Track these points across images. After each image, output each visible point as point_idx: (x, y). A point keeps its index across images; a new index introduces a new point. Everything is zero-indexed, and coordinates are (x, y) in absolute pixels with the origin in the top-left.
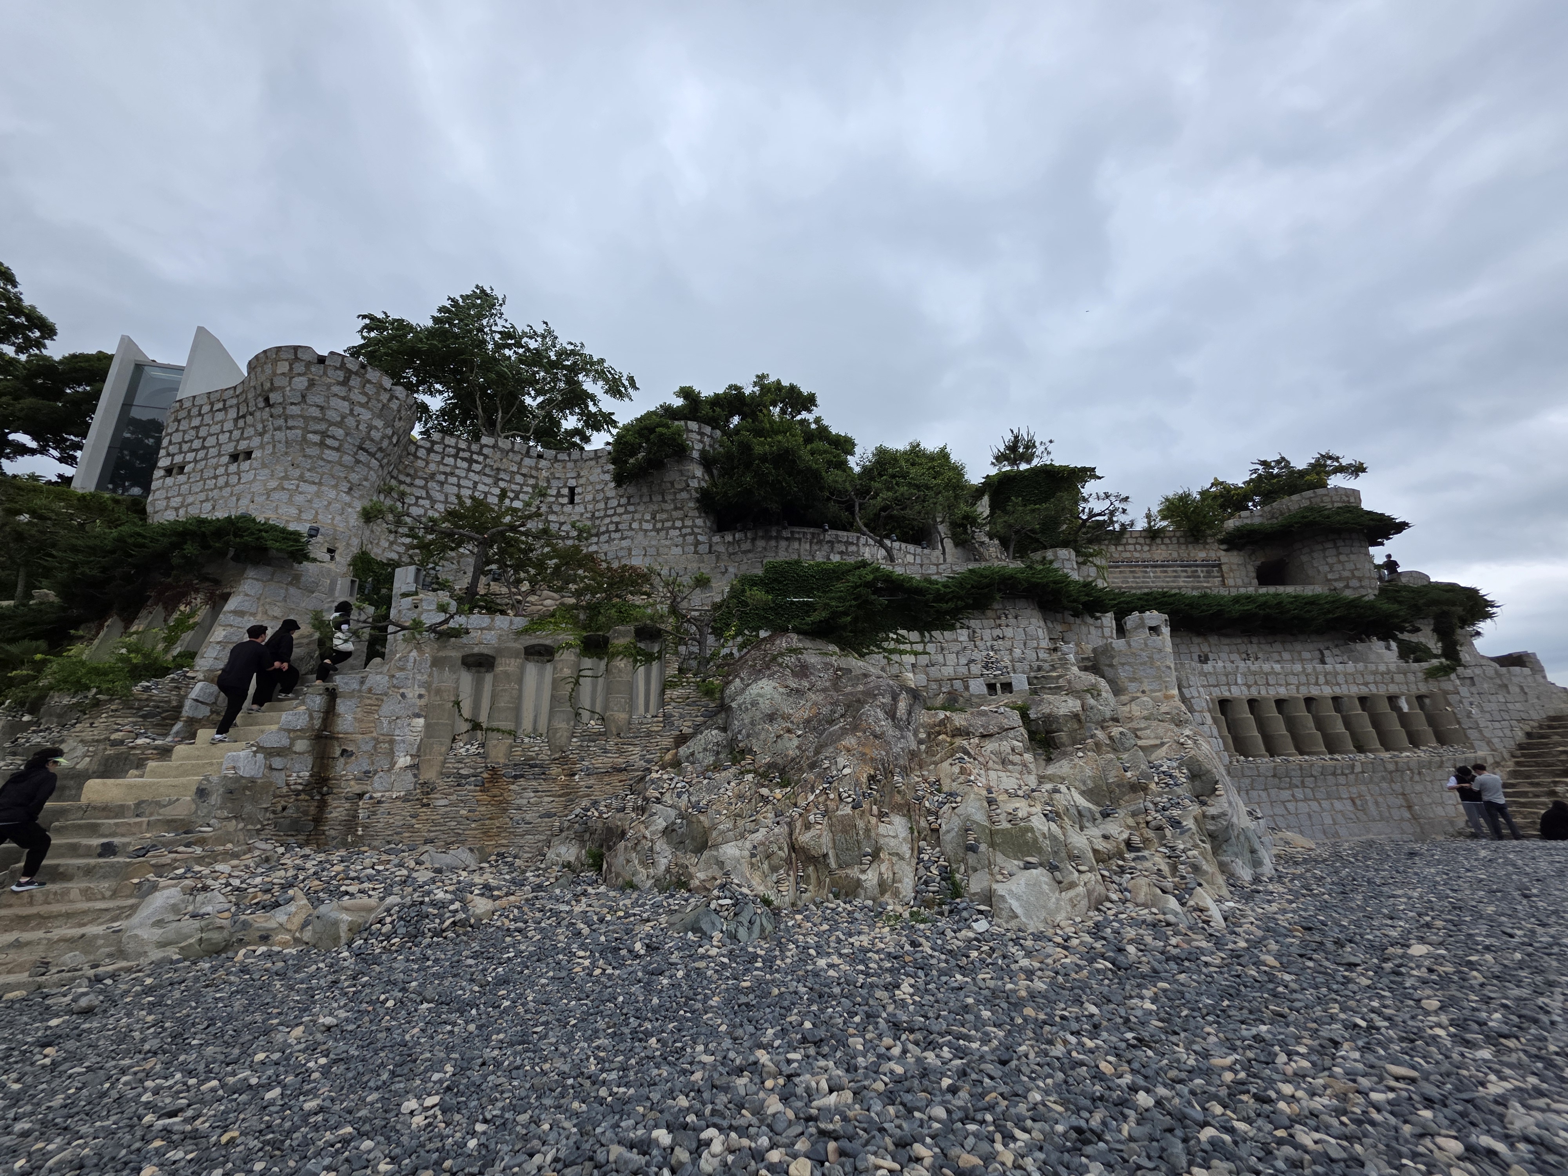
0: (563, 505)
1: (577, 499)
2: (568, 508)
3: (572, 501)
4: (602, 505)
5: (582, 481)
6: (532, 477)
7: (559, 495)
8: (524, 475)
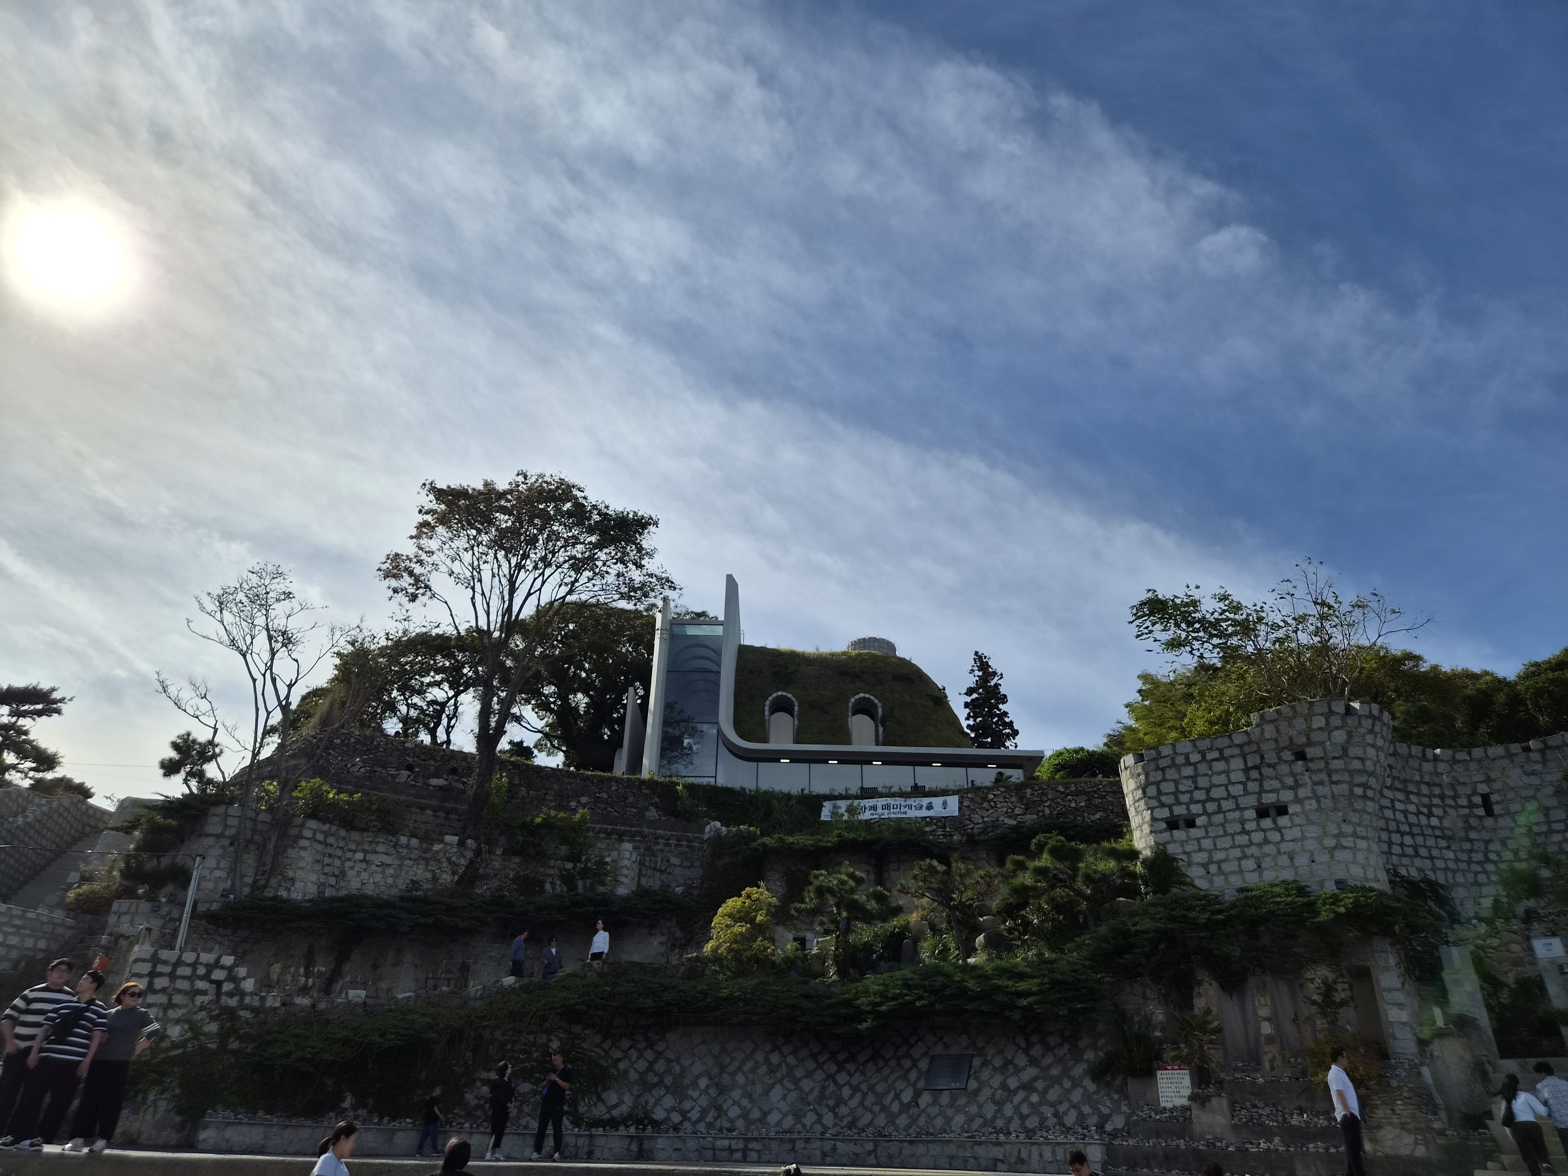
0: (1480, 818)
1: (1497, 810)
2: (1489, 822)
3: (1489, 812)
5: (1497, 786)
6: (1436, 785)
7: (1471, 805)
8: (1428, 784)
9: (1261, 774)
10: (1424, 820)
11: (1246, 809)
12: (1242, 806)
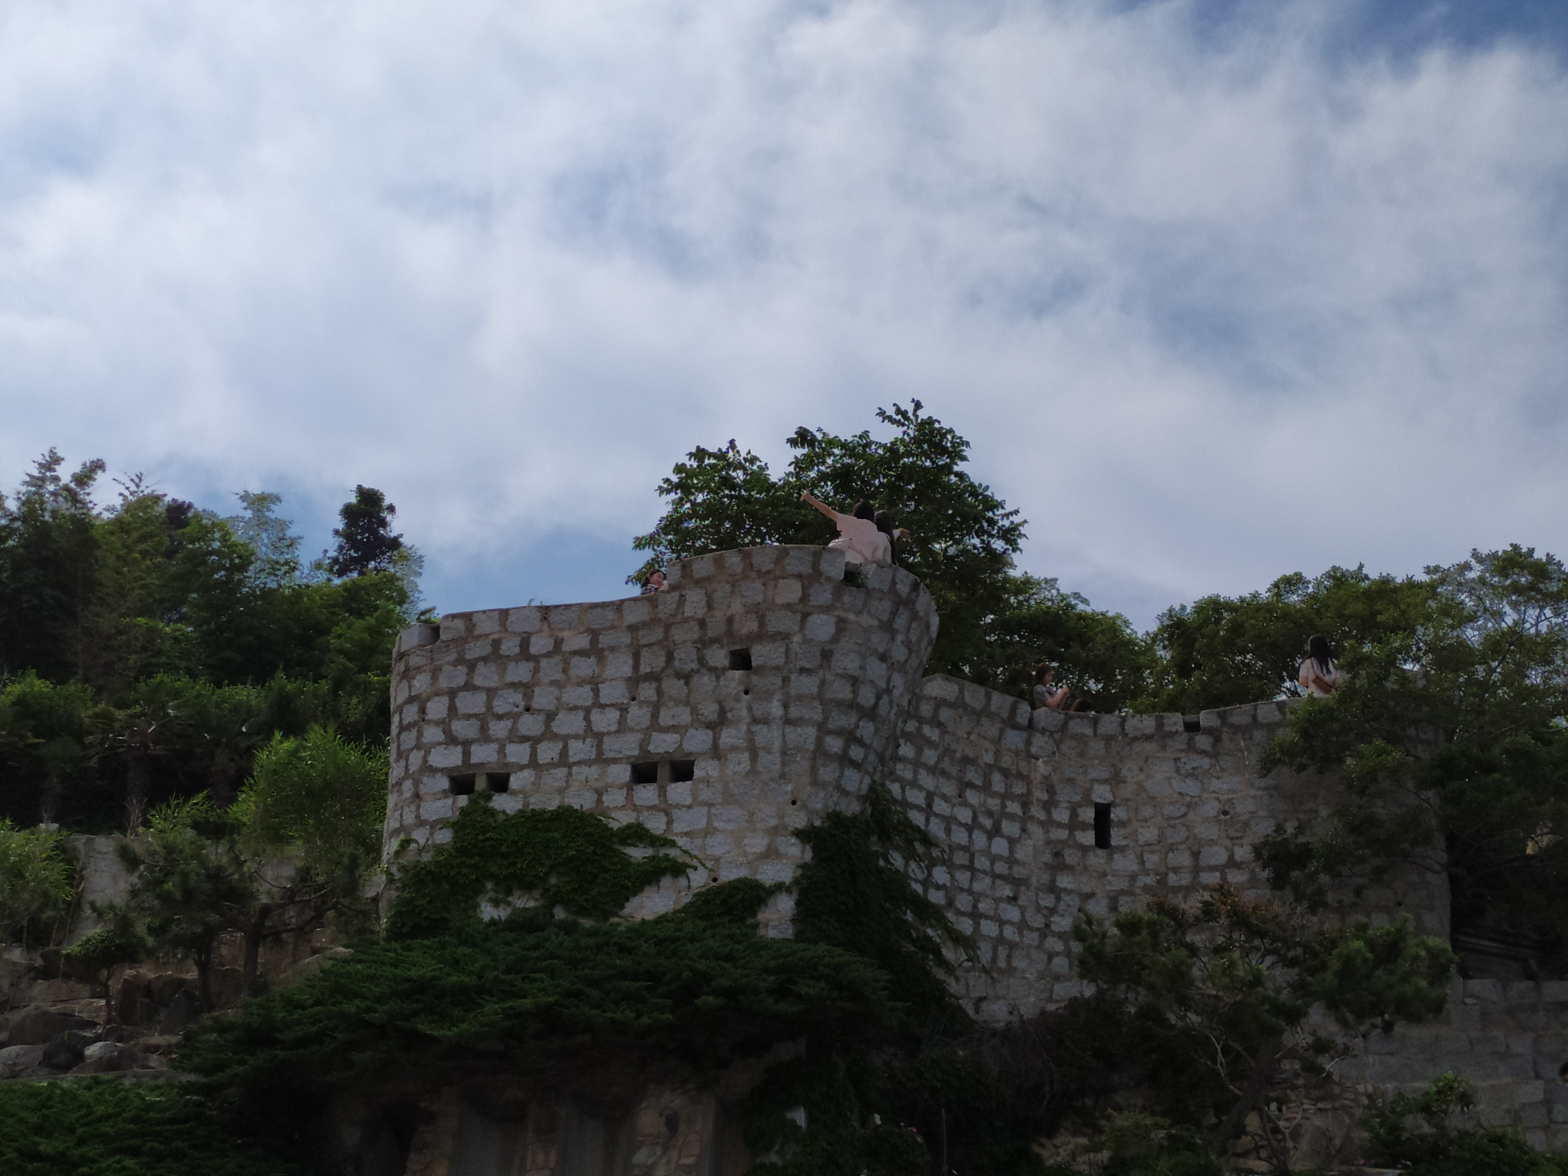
0: (1084, 849)
1: (1116, 837)
2: (1097, 859)
3: (1103, 841)
4: (1184, 859)
5: (1126, 791)
6: (1020, 776)
7: (1074, 825)
8: (1005, 773)
9: (659, 692)
10: (980, 840)
11: (615, 761)
12: (611, 755)
